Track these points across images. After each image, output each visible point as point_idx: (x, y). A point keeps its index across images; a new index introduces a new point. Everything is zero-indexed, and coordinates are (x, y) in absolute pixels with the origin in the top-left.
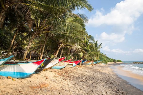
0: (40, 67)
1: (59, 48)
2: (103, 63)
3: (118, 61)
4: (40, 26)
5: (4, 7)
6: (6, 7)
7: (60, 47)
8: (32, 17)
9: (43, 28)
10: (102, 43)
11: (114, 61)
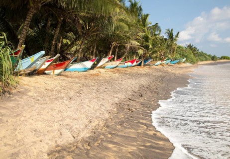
0: (94, 64)
1: (112, 48)
2: (187, 63)
3: (224, 58)
4: (89, 29)
5: (60, 21)
6: (61, 20)
7: (113, 46)
8: (81, 22)
9: (92, 30)
10: (178, 32)
11: (213, 58)
